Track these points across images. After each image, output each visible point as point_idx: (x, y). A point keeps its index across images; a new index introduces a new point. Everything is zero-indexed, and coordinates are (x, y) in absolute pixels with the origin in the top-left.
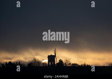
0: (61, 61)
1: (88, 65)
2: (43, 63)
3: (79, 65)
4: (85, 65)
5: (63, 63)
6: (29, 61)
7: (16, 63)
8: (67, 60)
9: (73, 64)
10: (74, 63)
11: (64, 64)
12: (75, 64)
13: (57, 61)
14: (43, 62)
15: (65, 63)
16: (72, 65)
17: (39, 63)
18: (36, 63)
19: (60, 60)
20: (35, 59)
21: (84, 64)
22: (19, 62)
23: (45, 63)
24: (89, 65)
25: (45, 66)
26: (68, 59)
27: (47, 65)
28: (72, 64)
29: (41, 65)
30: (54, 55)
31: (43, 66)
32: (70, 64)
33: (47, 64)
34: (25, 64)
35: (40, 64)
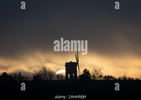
0: (86, 72)
1: (130, 79)
2: (58, 76)
3: (116, 79)
4: (125, 78)
5: (90, 75)
6: (35, 71)
7: (14, 74)
8: (96, 71)
9: (106, 77)
10: (107, 75)
11: (91, 77)
12: (109, 77)
13: (80, 71)
14: (58, 73)
15: (94, 75)
16: (104, 78)
17: (51, 74)
18: (46, 74)
19: (85, 70)
20: (44, 69)
21: (124, 76)
22: (20, 73)
23: (62, 74)
24: (132, 79)
25: (61, 79)
26: (97, 69)
27: (65, 79)
28: (104, 76)
29: (55, 79)
30: (76, 61)
31: (57, 79)
32: (101, 76)
33: (64, 76)
34: (29, 77)
35: (53, 76)
